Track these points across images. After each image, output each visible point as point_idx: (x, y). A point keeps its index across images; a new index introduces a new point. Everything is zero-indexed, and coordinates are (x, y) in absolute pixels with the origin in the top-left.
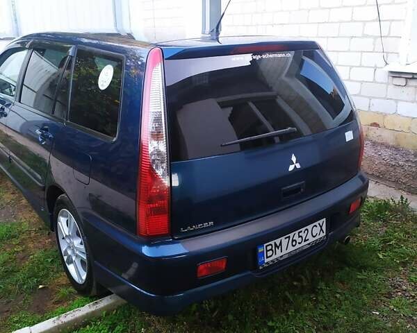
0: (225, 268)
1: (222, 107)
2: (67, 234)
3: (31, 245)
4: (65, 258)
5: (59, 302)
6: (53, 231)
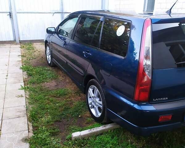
0: (171, 119)
1: (167, 46)
2: (93, 96)
3: (73, 99)
4: (90, 106)
5: (87, 123)
6: (85, 94)
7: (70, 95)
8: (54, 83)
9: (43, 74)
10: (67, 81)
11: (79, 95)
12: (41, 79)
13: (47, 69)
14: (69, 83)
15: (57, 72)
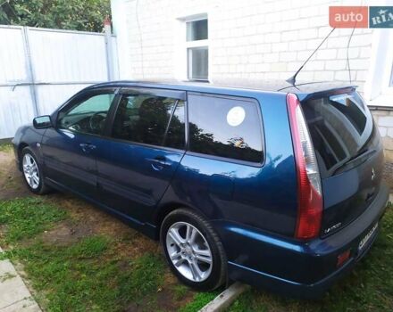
2: (184, 242)
3: (123, 254)
7: (114, 247)
8: (64, 228)
9: (32, 214)
10: (92, 218)
11: (133, 243)
12: (33, 226)
13: (33, 201)
14: (97, 222)
15: (60, 204)
